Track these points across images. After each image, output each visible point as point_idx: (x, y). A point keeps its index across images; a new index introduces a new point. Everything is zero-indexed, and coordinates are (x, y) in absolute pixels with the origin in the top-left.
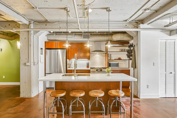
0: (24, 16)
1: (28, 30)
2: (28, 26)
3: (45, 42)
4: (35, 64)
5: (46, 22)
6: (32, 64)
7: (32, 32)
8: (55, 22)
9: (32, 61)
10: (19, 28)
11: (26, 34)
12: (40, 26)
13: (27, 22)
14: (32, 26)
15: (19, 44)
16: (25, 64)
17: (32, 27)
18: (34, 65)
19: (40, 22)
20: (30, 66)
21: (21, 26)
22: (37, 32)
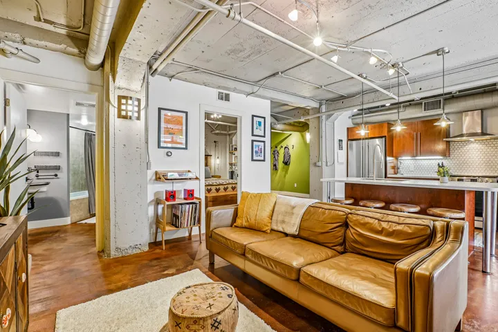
0: (312, 98)
1: (318, 115)
2: (318, 110)
3: (348, 129)
4: (329, 164)
5: (342, 98)
6: (324, 164)
7: (324, 117)
8: (357, 94)
9: (324, 159)
10: (308, 114)
11: (316, 121)
12: (334, 105)
13: (316, 105)
14: (324, 108)
15: (308, 136)
16: (315, 163)
17: (324, 110)
18: (327, 166)
19: (333, 100)
20: (321, 167)
21: (311, 112)
22: (330, 116)
